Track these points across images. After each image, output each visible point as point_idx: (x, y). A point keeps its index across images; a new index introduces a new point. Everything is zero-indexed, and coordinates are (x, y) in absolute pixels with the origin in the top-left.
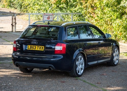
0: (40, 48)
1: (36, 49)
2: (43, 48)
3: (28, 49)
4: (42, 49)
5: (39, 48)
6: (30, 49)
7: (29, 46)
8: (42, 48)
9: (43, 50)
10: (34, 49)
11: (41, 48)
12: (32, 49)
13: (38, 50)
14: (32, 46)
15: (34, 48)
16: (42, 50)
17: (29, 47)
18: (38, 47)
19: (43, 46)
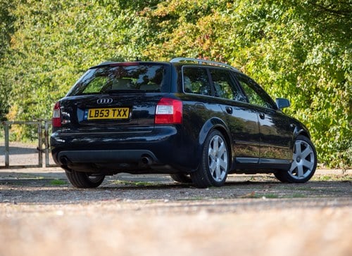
0: (119, 114)
1: (111, 116)
2: (127, 113)
3: (89, 118)
4: (125, 114)
5: (117, 113)
6: (94, 118)
7: (93, 111)
8: (125, 112)
9: (127, 117)
10: (104, 118)
11: (122, 113)
12: (99, 118)
13: (115, 117)
14: (100, 110)
15: (105, 113)
16: (124, 117)
17: (93, 114)
18: (114, 110)
19: (125, 109)
